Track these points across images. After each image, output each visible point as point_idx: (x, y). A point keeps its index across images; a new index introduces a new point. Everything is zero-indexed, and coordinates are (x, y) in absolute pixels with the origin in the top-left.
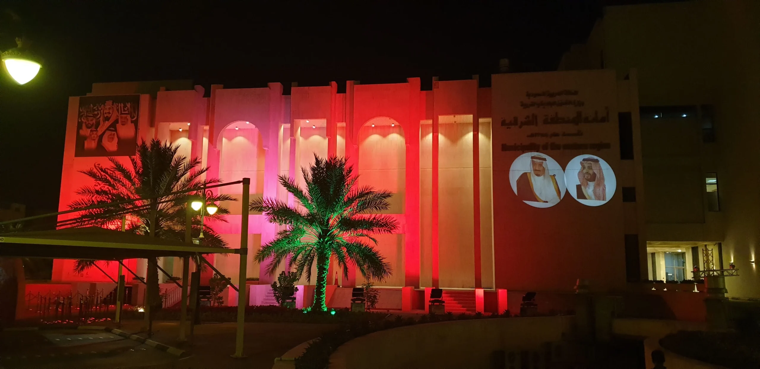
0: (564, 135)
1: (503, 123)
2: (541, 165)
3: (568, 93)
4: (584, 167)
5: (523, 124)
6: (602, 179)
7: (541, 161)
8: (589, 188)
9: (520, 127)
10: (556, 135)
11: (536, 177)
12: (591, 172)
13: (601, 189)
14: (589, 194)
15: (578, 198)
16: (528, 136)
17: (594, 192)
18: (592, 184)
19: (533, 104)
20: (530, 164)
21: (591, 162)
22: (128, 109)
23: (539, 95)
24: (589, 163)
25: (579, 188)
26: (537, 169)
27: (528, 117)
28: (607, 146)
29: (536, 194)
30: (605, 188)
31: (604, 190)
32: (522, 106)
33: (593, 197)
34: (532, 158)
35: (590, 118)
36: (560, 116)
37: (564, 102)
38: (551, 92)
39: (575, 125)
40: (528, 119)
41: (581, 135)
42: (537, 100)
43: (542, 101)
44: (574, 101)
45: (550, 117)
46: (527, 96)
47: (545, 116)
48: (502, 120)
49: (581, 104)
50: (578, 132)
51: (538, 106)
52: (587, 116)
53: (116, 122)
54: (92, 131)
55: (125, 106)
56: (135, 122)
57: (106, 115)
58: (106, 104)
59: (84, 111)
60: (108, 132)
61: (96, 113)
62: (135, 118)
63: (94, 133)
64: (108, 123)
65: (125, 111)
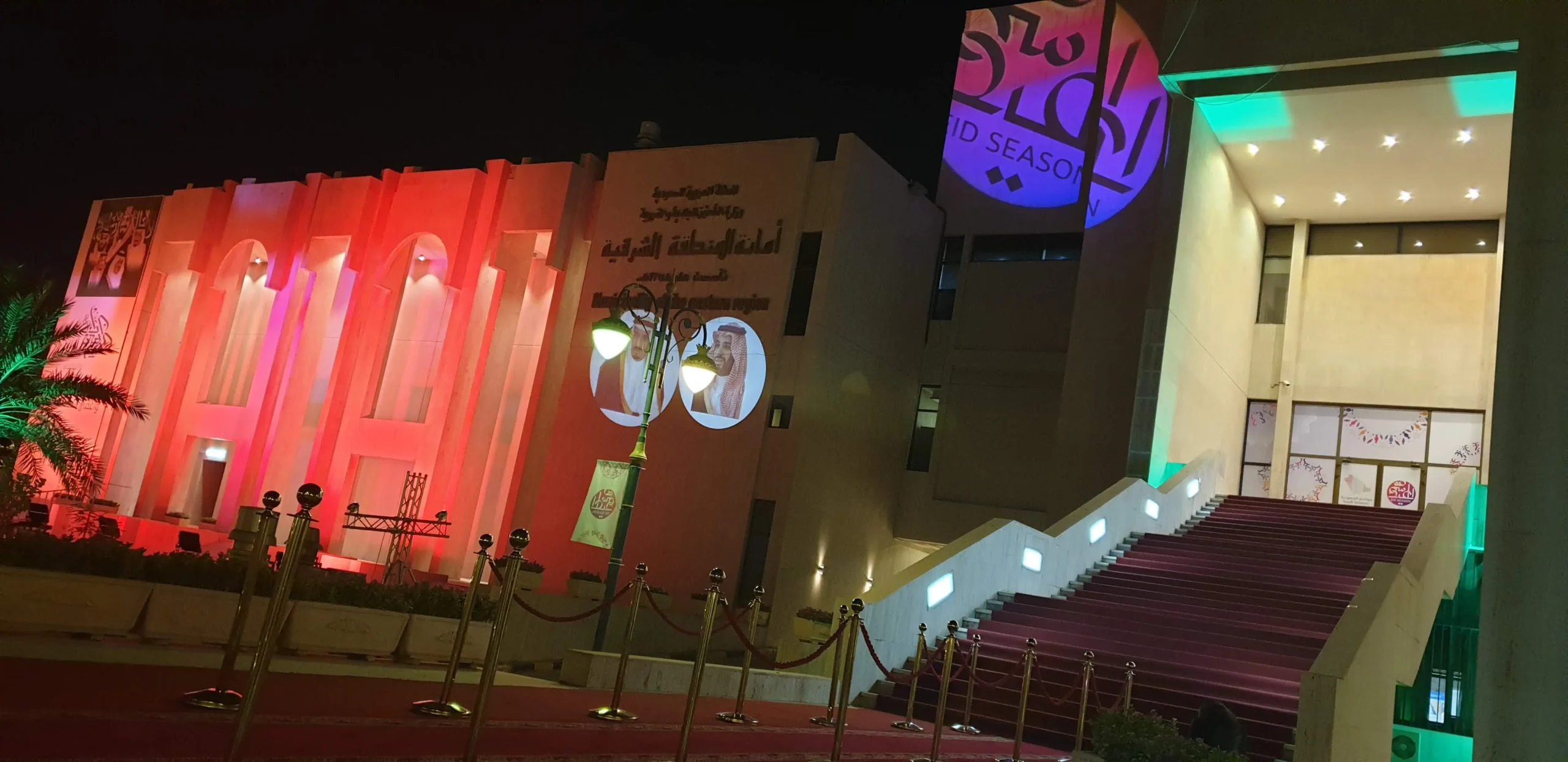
0: (698, 277)
1: (606, 251)
2: (646, 337)
3: (722, 190)
4: (716, 345)
6: (743, 371)
7: (647, 329)
8: (716, 390)
9: (631, 260)
10: (685, 278)
11: (633, 362)
12: (726, 355)
13: (736, 392)
14: (713, 406)
15: (693, 409)
16: (640, 279)
17: (724, 398)
18: (722, 381)
19: (661, 213)
21: (731, 334)
22: (146, 221)
23: (674, 194)
24: (729, 336)
26: (640, 345)
27: (647, 239)
28: (764, 304)
29: (624, 397)
30: (743, 391)
31: (740, 396)
32: (641, 216)
33: (718, 409)
35: (748, 245)
36: (698, 239)
37: (711, 208)
38: (694, 189)
39: (720, 258)
40: (646, 244)
41: (726, 279)
42: (668, 204)
43: (676, 207)
44: (729, 207)
45: (682, 240)
46: (654, 195)
47: (674, 238)
48: (606, 244)
49: (738, 213)
50: (721, 274)
51: (669, 216)
52: (743, 238)
53: (129, 241)
54: (102, 255)
55: (144, 215)
56: (148, 242)
57: (121, 230)
58: (126, 212)
59: (102, 224)
60: (118, 258)
61: (113, 226)
62: (150, 235)
63: (104, 258)
64: (120, 243)
65: (142, 223)
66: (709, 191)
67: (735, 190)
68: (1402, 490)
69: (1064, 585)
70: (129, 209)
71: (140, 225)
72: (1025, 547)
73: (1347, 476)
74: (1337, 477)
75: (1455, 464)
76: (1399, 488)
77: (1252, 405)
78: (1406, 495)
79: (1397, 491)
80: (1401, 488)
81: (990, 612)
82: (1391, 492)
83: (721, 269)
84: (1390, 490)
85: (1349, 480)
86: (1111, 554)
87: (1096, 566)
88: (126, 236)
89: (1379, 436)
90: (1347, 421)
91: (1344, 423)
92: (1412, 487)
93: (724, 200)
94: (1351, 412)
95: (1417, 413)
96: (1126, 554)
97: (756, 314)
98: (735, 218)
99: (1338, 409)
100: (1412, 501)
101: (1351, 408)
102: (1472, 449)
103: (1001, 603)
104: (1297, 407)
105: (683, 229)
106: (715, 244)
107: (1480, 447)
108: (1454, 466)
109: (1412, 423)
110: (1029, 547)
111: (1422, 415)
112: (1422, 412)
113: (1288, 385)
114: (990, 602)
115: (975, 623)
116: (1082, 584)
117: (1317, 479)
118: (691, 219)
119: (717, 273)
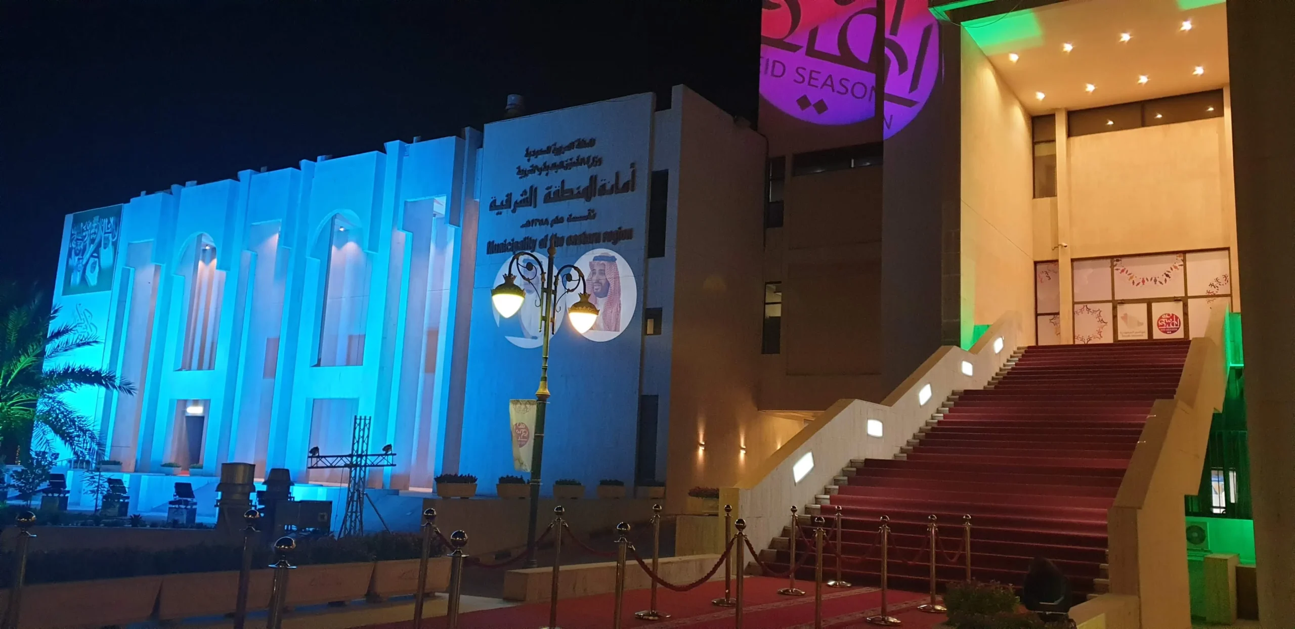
0: (571, 219)
3: (581, 144)
4: (593, 273)
5: (518, 205)
6: (618, 291)
9: (514, 211)
10: (560, 220)
12: (603, 279)
13: (614, 310)
16: (523, 226)
17: (605, 316)
18: (602, 302)
19: (534, 169)
21: (604, 262)
22: (111, 226)
23: (542, 152)
24: (603, 264)
27: (525, 192)
28: (628, 234)
29: (523, 325)
30: (620, 307)
31: (618, 312)
32: (518, 174)
33: (602, 325)
36: (566, 187)
37: (574, 160)
38: (558, 146)
39: (587, 201)
40: (524, 197)
41: (594, 217)
42: (539, 161)
43: (545, 164)
44: (589, 157)
45: (553, 190)
46: (526, 156)
47: (547, 189)
48: (492, 200)
49: (597, 161)
50: (589, 213)
51: (540, 170)
52: (603, 182)
53: (99, 245)
54: (79, 259)
55: (109, 222)
56: (115, 244)
57: (92, 237)
58: (94, 221)
59: (76, 233)
60: (92, 260)
61: (84, 234)
62: (116, 238)
63: (81, 261)
64: (92, 247)
65: (108, 229)
66: (571, 147)
68: (1169, 321)
69: (903, 444)
70: (96, 219)
71: (107, 231)
72: (868, 419)
73: (1123, 315)
74: (1115, 317)
75: (1210, 294)
76: (1166, 320)
77: (1038, 267)
78: (1173, 325)
79: (1166, 322)
80: (1168, 319)
81: (846, 478)
82: (1160, 324)
83: (589, 210)
84: (1159, 323)
85: (1125, 317)
86: (938, 411)
87: (927, 424)
88: (97, 241)
89: (1145, 279)
90: (1117, 269)
91: (1115, 272)
92: (1177, 318)
93: (585, 152)
94: (1120, 262)
95: (1174, 256)
96: (950, 411)
97: (623, 243)
98: (595, 166)
99: (1109, 261)
100: (1178, 329)
101: (1120, 259)
102: (1222, 280)
103: (854, 469)
104: (1075, 263)
105: (554, 179)
106: (581, 189)
107: (1229, 277)
108: (1210, 296)
109: (1171, 265)
110: (871, 419)
111: (1178, 258)
112: (1178, 255)
113: (1066, 246)
114: (845, 469)
115: (834, 489)
116: (918, 441)
117: (1098, 320)
118: (559, 171)
119: (586, 214)
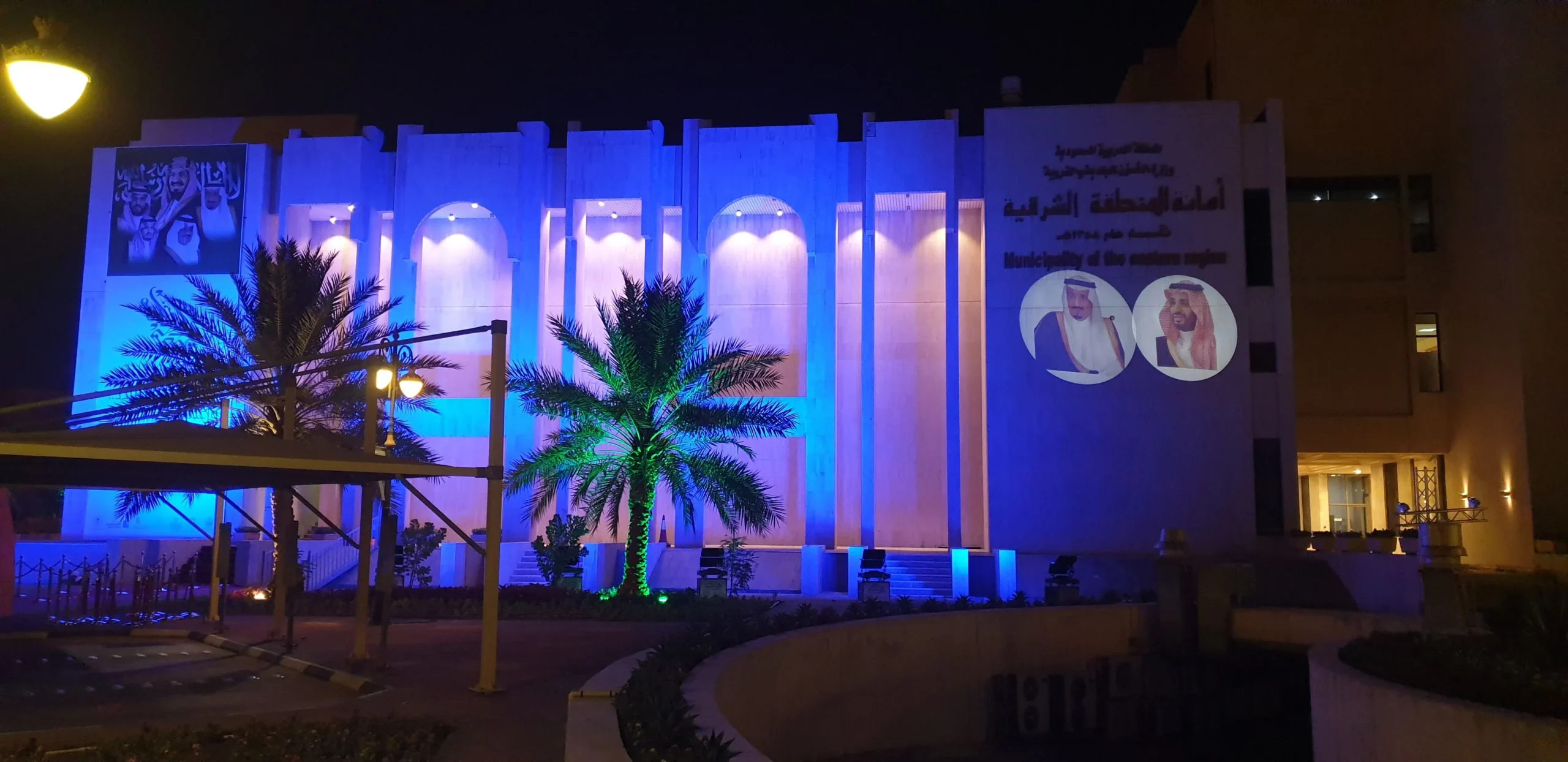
0: (1132, 234)
1: (1009, 210)
2: (1084, 296)
3: (1141, 149)
4: (1171, 301)
5: (1048, 212)
6: (1209, 325)
7: (1084, 288)
8: (1182, 344)
9: (1043, 219)
10: (1117, 235)
11: (1075, 321)
12: (1186, 311)
13: (1207, 346)
14: (1182, 357)
15: (1159, 365)
16: (1059, 238)
17: (1193, 351)
18: (1187, 337)
19: (1069, 172)
20: (1063, 296)
21: (1186, 291)
22: (221, 175)
23: (1081, 152)
24: (1184, 293)
25: (1161, 343)
26: (1077, 305)
27: (1058, 197)
28: (1220, 258)
29: (1074, 358)
30: (1215, 343)
31: (1212, 349)
32: (1046, 174)
33: (1190, 362)
34: (1067, 282)
35: (1186, 202)
36: (1123, 197)
37: (1132, 166)
38: (1106, 147)
39: (1156, 215)
40: (1059, 203)
41: (1168, 234)
42: (1079, 162)
43: (1087, 166)
44: (1154, 165)
45: (1103, 198)
46: (1057, 154)
47: (1093, 196)
48: (1007, 202)
49: (1168, 171)
50: (1161, 230)
51: (1081, 174)
52: (1179, 195)
53: (196, 201)
55: (215, 169)
56: (236, 203)
58: (173, 165)
59: (128, 179)
60: (180, 224)
61: (152, 182)
62: (236, 195)
64: (178, 204)
65: (214, 179)
66: (1124, 150)
67: (1157, 149)
71: (212, 182)
83: (1160, 226)
93: (1147, 159)
97: (1209, 269)
98: (1165, 176)
105: (1103, 186)
106: (1146, 202)
118: (1109, 177)
119: (1157, 230)
